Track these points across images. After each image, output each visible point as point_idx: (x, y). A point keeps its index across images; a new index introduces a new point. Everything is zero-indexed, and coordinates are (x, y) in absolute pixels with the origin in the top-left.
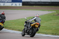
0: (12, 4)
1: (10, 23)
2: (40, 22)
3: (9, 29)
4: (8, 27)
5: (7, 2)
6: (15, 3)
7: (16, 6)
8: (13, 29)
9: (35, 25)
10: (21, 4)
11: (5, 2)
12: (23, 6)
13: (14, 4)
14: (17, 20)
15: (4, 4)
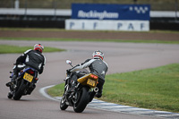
0: (120, 25)
1: (113, 81)
2: (104, 72)
3: (110, 101)
4: (108, 95)
5: (105, 19)
6: (129, 22)
7: (131, 30)
8: (121, 102)
9: (87, 79)
10: (147, 23)
11: (97, 18)
12: (153, 31)
13: (125, 25)
14: (134, 73)
15: (95, 25)
